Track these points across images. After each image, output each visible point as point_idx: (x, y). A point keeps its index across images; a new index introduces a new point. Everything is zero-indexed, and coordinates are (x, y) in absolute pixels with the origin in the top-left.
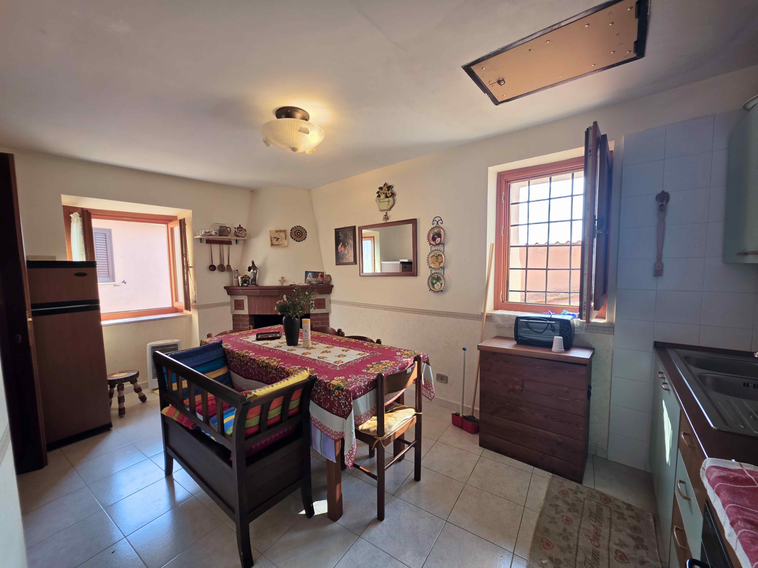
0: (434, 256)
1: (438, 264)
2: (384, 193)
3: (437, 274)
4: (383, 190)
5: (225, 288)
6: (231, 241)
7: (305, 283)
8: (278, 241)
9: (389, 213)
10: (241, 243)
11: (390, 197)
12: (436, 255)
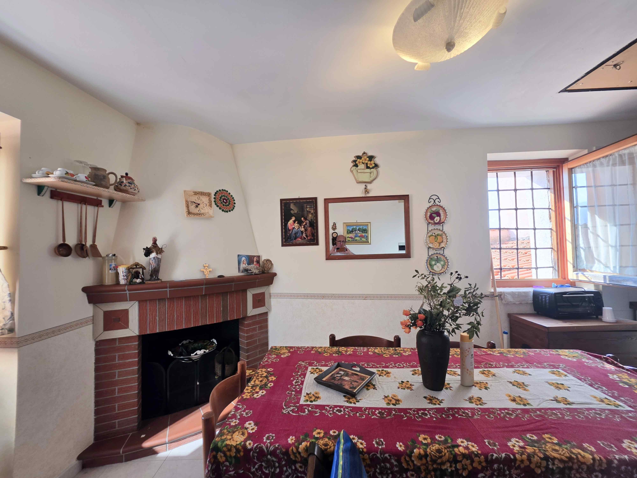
0: (432, 235)
1: (438, 244)
2: (363, 163)
3: (437, 255)
4: (362, 159)
5: (85, 290)
6: (101, 201)
7: (239, 272)
8: (198, 209)
9: (369, 186)
10: (117, 205)
11: (373, 168)
12: (434, 235)
